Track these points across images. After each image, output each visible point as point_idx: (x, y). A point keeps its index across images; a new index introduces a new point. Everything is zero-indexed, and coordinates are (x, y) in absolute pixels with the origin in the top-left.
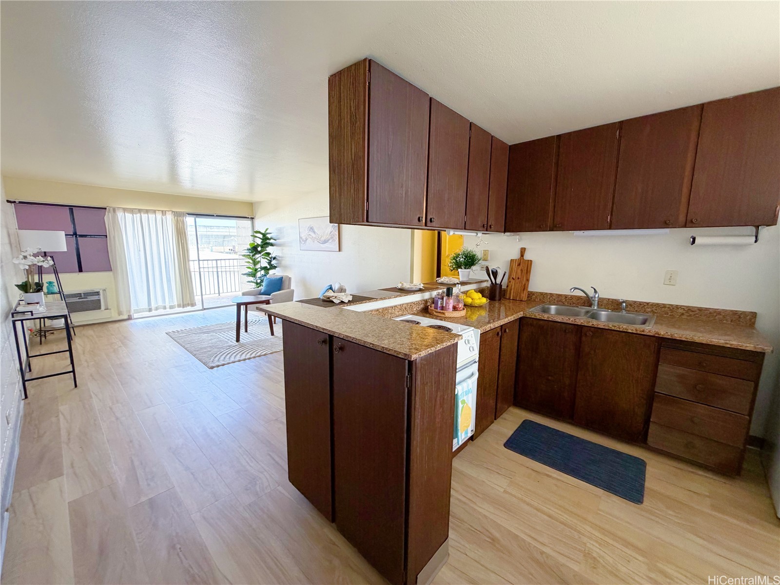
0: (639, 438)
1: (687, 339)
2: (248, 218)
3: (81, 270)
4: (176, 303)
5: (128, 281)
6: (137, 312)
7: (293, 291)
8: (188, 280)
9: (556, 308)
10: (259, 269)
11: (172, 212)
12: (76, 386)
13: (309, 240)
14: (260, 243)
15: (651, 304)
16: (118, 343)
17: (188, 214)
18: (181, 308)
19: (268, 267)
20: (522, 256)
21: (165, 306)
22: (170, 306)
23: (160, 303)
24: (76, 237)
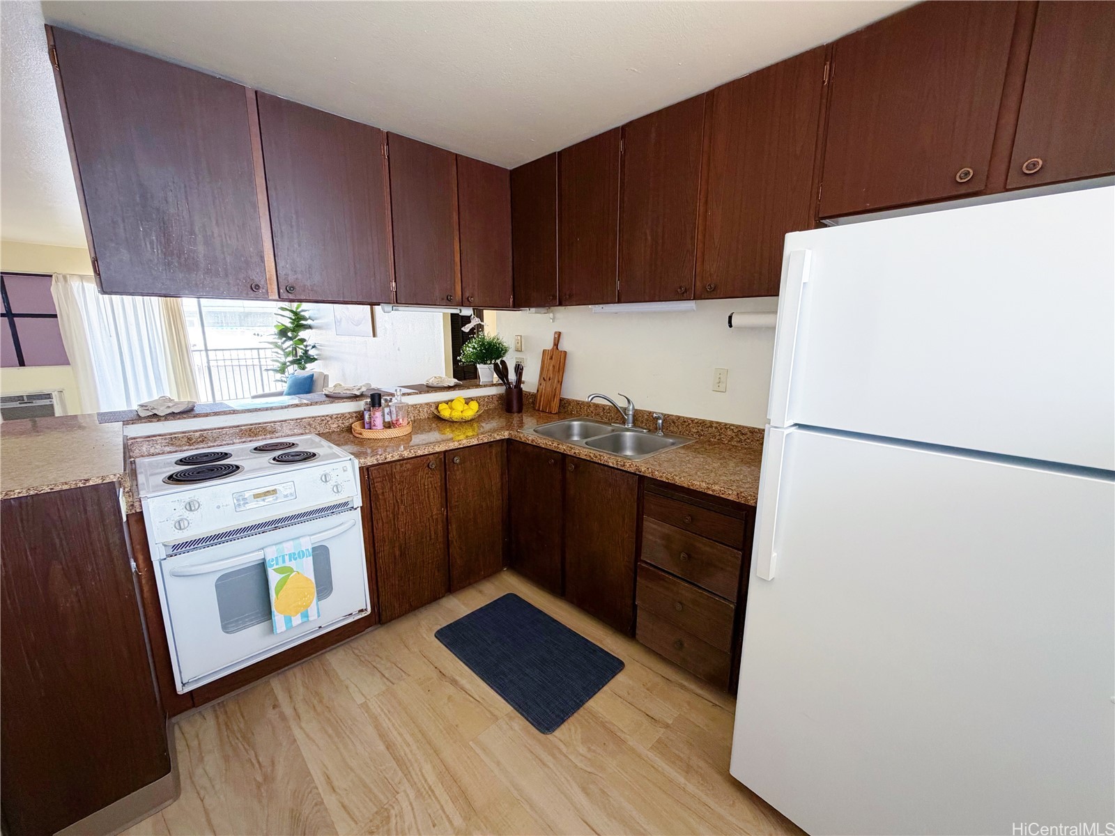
0: (627, 629)
1: (668, 479)
3: (22, 364)
5: (95, 379)
9: (581, 425)
10: (288, 364)
14: (289, 325)
15: (696, 421)
20: (556, 344)
24: (11, 317)
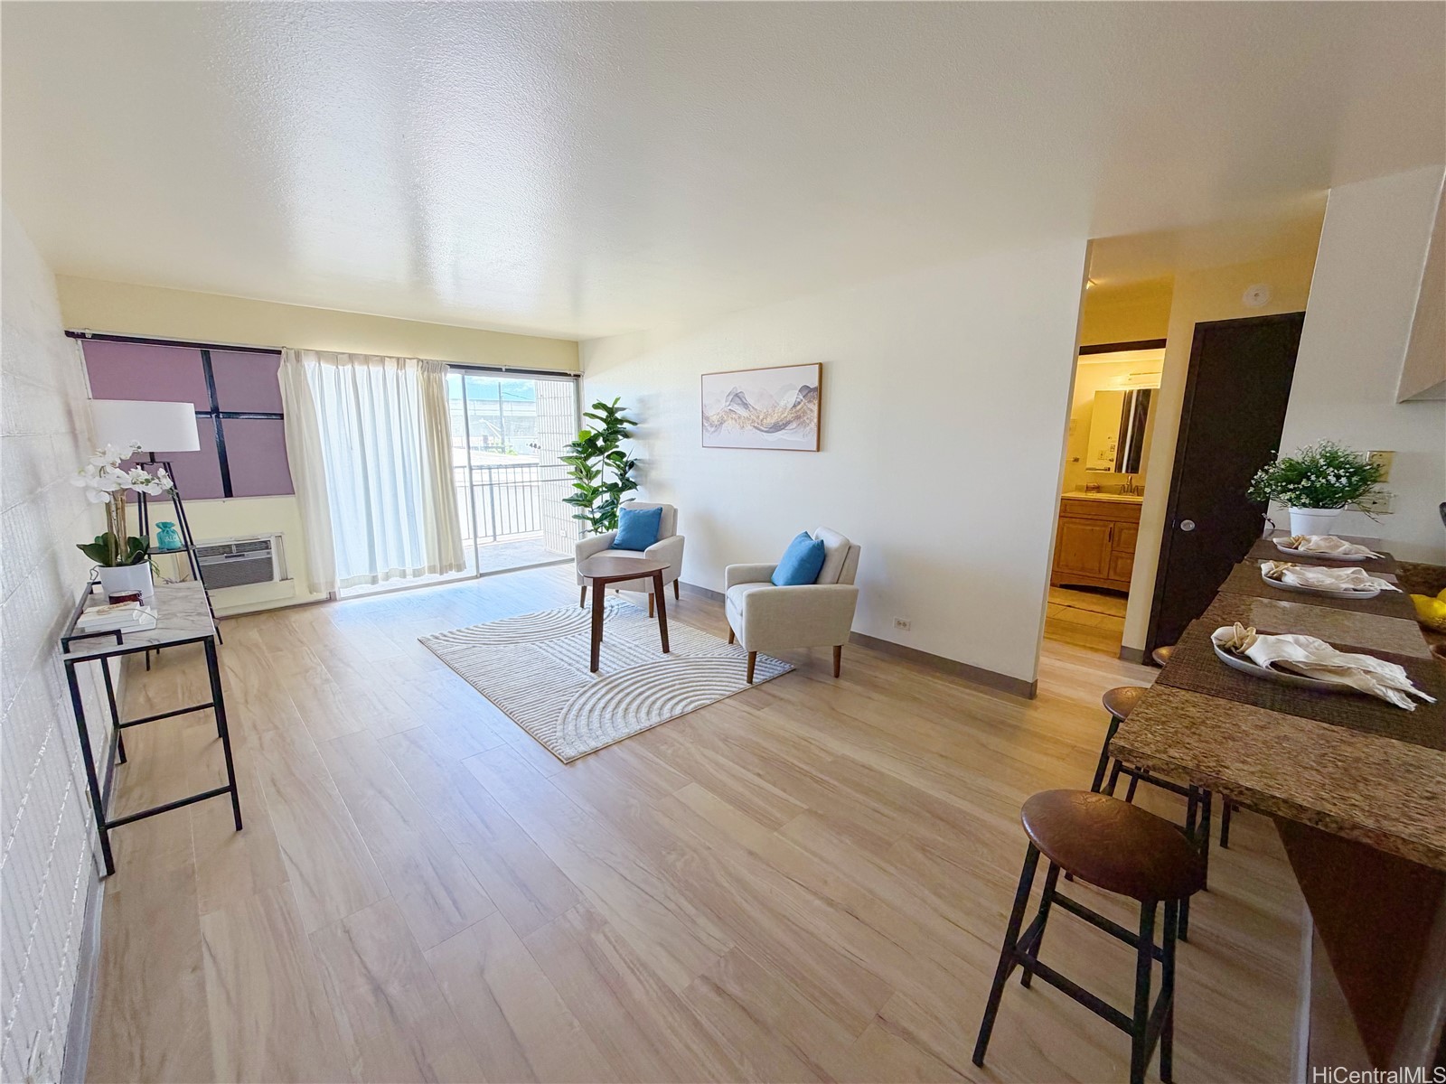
2: (570, 375)
3: (228, 493)
4: (426, 564)
5: (329, 516)
6: (348, 583)
7: (682, 540)
8: (449, 512)
10: (599, 490)
11: (419, 360)
12: (239, 827)
13: (729, 424)
14: (601, 430)
16: (319, 669)
17: (452, 366)
18: (438, 575)
19: (620, 485)
21: (404, 571)
22: (414, 570)
23: (394, 564)
24: (217, 417)
